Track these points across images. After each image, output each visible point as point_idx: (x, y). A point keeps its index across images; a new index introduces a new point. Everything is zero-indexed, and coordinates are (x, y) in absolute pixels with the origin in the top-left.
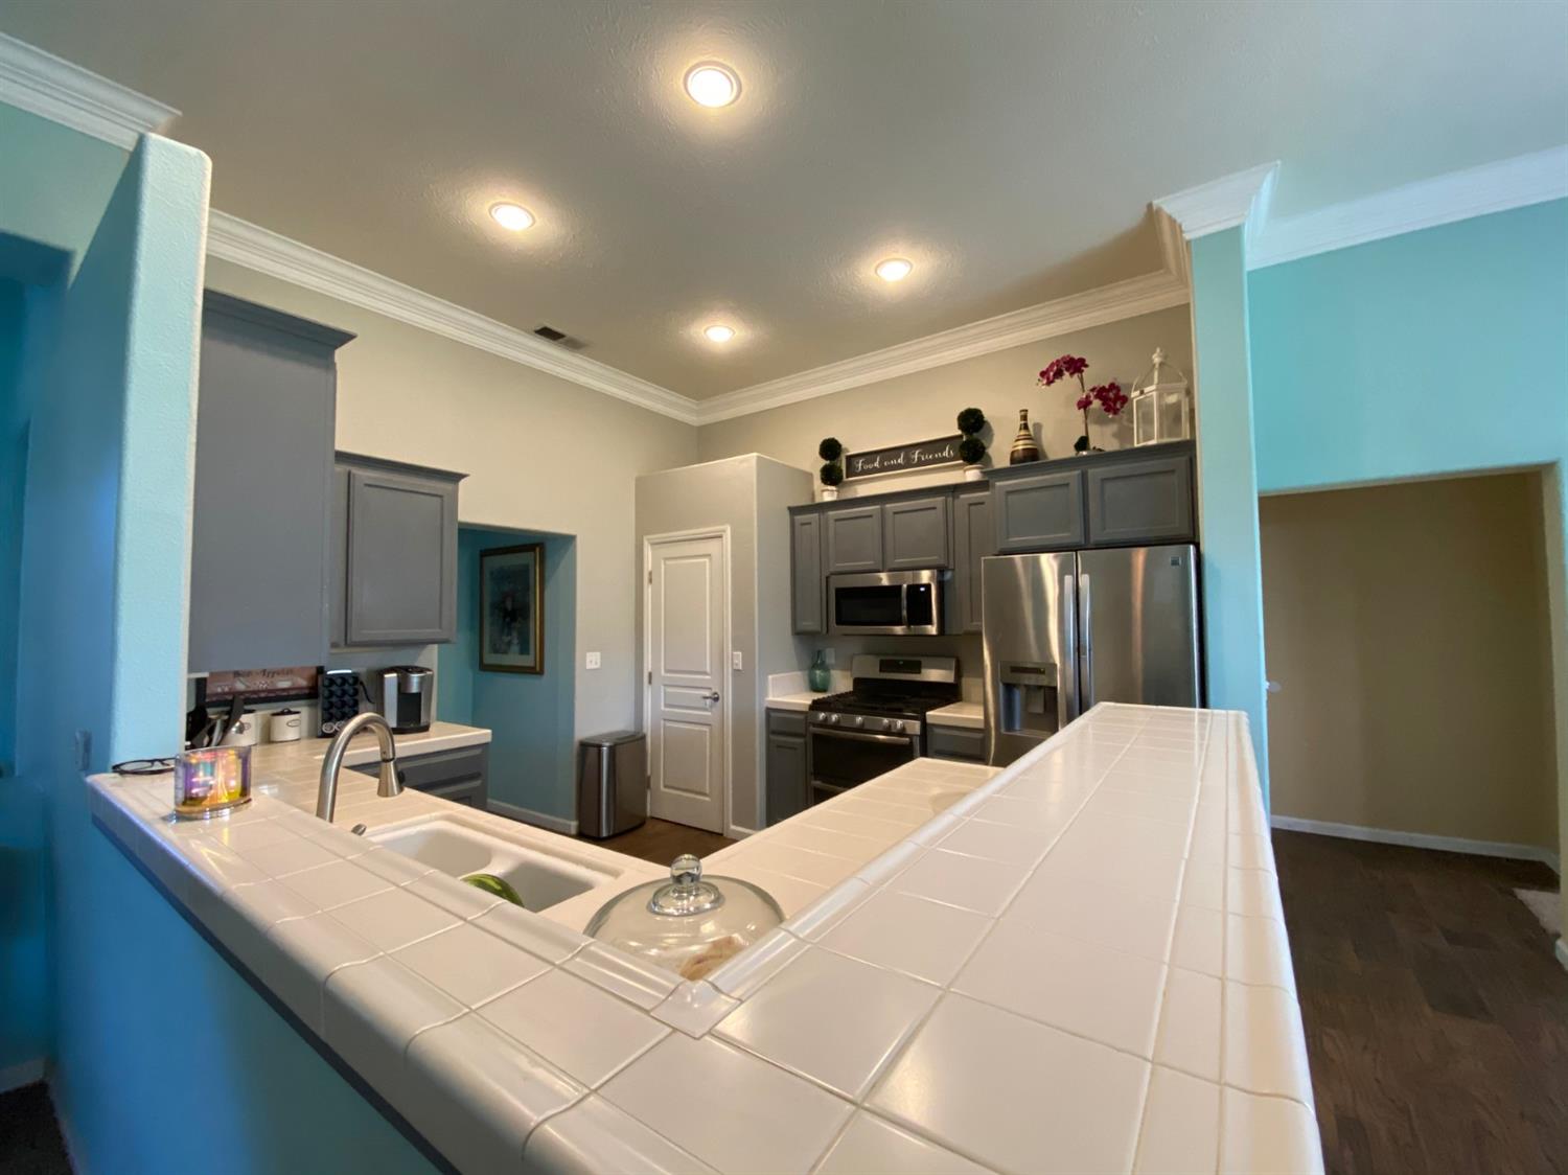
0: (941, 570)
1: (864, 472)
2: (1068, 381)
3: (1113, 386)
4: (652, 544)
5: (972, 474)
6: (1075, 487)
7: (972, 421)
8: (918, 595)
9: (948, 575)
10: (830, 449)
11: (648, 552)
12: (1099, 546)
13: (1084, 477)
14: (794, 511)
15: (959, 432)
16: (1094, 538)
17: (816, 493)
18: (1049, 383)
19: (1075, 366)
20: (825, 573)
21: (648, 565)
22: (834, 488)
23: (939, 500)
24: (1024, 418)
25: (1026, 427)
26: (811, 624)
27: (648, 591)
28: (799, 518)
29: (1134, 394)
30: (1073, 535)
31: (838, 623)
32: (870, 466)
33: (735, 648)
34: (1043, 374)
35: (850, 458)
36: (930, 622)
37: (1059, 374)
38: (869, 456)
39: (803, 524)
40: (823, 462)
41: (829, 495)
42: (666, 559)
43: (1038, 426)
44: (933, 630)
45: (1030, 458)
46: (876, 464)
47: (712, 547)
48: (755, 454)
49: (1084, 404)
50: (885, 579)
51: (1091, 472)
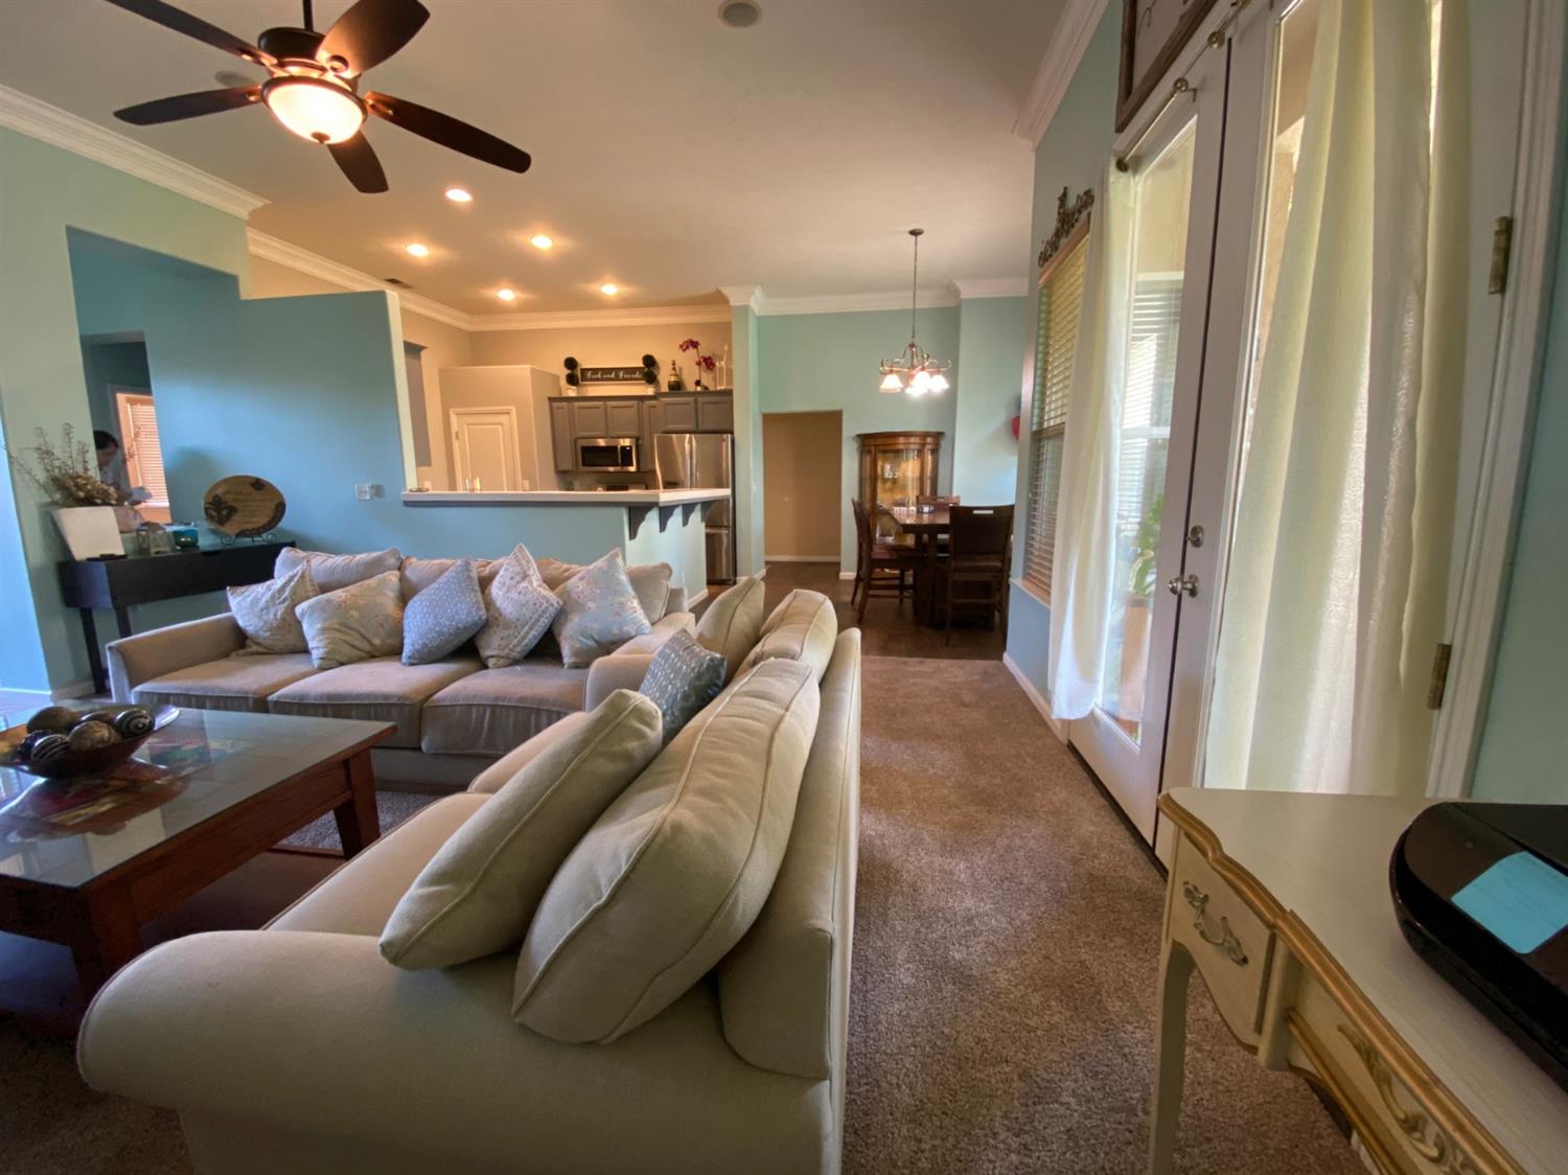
0: (637, 439)
1: (591, 380)
2: (692, 351)
3: (710, 358)
4: (457, 414)
5: (650, 391)
6: (693, 404)
7: (649, 361)
8: (626, 452)
9: (640, 442)
10: (571, 363)
11: (454, 419)
12: (703, 432)
13: (696, 401)
14: (551, 400)
15: (642, 365)
16: (701, 428)
17: (563, 389)
18: (684, 350)
19: (695, 344)
20: (574, 438)
21: (455, 427)
22: (574, 387)
23: (635, 403)
24: (674, 364)
25: (674, 369)
26: (567, 465)
27: (456, 444)
28: (555, 404)
29: (717, 364)
30: (691, 427)
31: (584, 465)
32: (595, 377)
33: (523, 479)
34: (681, 346)
35: (583, 370)
36: (632, 465)
37: (687, 347)
38: (595, 371)
39: (558, 408)
40: (567, 372)
41: (572, 392)
42: (468, 424)
43: (681, 369)
44: (633, 469)
45: (677, 387)
46: (599, 376)
47: (503, 419)
48: (528, 366)
49: (699, 364)
50: (602, 443)
51: (700, 399)
